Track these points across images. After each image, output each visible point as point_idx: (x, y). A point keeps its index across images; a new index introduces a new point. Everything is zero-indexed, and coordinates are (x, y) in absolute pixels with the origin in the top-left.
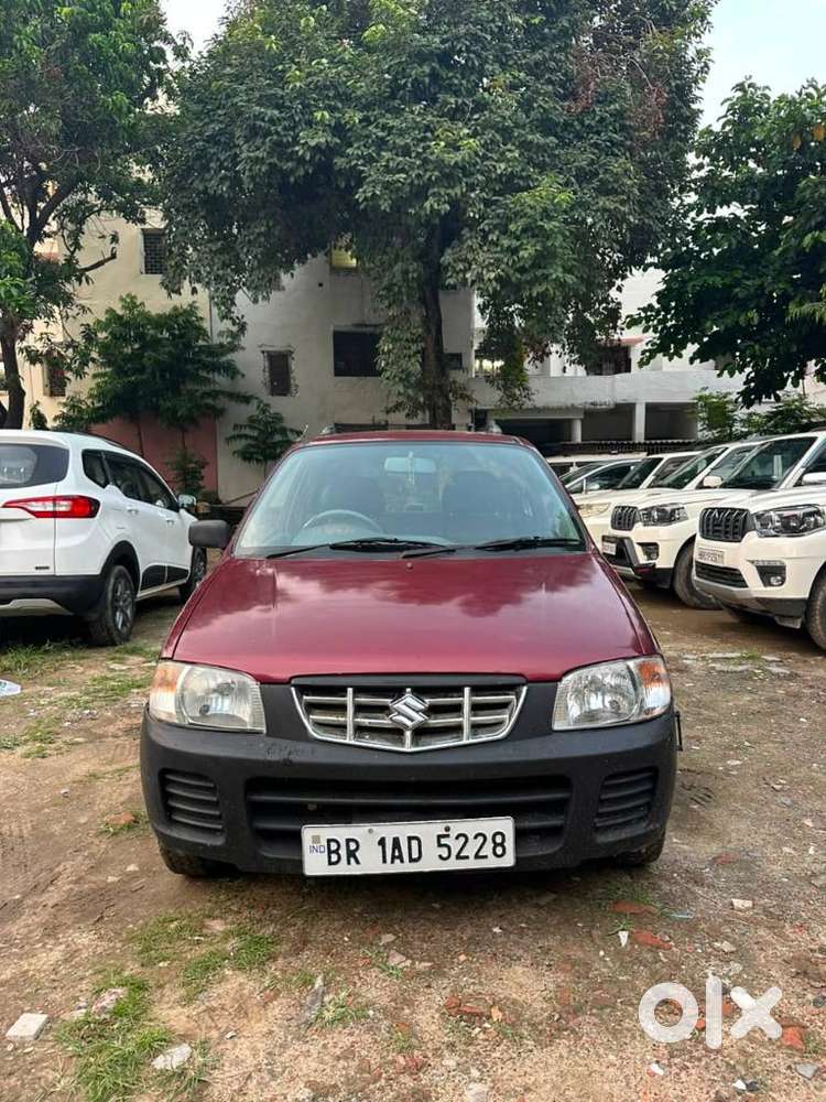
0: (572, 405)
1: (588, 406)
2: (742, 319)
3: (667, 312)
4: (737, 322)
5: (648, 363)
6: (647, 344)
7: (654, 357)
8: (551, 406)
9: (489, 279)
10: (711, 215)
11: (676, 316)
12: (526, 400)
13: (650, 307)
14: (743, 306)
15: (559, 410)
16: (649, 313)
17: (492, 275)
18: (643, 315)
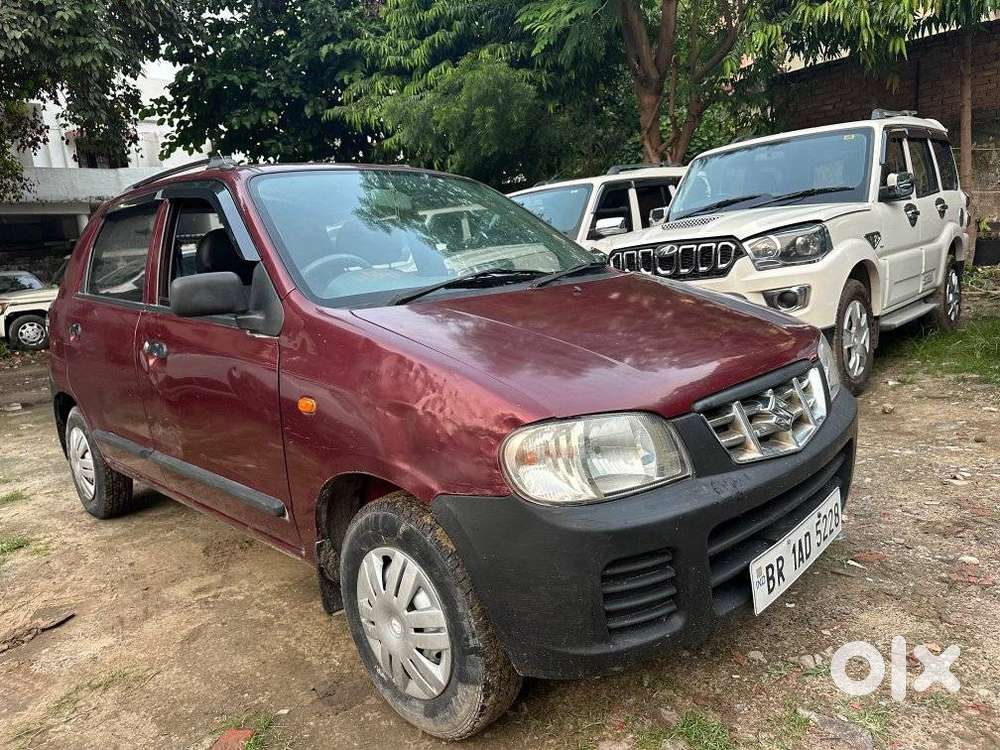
0: (75, 199)
1: (93, 201)
2: (264, 118)
3: (180, 106)
4: (260, 120)
5: (168, 156)
6: (166, 137)
7: (174, 150)
8: (49, 200)
9: (15, 39)
10: (213, 15)
11: (189, 111)
12: (25, 192)
13: (163, 100)
14: (262, 105)
15: (60, 204)
16: (162, 106)
17: (18, 35)
18: (156, 107)
